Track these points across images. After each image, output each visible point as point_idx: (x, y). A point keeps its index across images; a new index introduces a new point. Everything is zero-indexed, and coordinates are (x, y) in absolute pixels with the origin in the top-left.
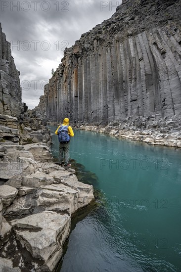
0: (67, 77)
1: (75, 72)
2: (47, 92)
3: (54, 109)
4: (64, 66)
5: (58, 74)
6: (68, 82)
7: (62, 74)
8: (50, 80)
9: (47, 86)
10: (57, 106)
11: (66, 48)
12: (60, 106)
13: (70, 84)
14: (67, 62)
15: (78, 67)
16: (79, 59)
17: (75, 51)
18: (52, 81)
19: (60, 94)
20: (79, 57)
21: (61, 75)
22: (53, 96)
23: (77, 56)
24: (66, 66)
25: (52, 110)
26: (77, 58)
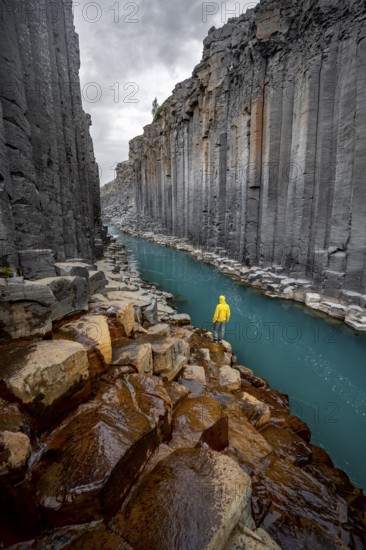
0: (212, 124)
1: (254, 109)
2: (137, 156)
3: (160, 204)
4: (203, 88)
5: (174, 113)
6: (215, 137)
7: (191, 114)
8: (147, 128)
9: (136, 143)
10: (170, 197)
11: (213, 30)
12: (181, 201)
13: (223, 145)
14: (214, 77)
15: (271, 92)
16: (273, 62)
17: (263, 32)
18: (152, 133)
19: (180, 169)
20: (274, 53)
21: (185, 116)
22: (157, 170)
23: (266, 50)
24: (210, 89)
25: (155, 203)
26: (266, 57)
